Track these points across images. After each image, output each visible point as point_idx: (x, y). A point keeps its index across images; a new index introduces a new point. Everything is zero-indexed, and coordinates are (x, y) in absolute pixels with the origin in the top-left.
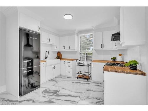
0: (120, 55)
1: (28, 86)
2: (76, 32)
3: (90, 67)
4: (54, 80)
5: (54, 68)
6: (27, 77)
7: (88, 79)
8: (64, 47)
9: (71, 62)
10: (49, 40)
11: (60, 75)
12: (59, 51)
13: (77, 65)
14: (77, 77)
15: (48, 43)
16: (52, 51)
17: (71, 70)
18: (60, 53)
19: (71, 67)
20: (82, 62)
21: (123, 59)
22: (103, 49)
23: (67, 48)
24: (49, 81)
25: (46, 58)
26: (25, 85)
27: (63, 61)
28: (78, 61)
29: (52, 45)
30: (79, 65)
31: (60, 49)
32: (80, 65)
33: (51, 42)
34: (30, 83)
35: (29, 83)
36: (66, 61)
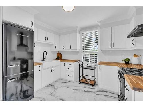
0: (135, 56)
1: (20, 94)
2: (78, 29)
3: (95, 70)
4: (52, 86)
5: (52, 71)
6: (20, 82)
7: (93, 86)
8: (64, 47)
9: (73, 64)
10: (46, 39)
11: (60, 79)
12: (59, 51)
13: (79, 68)
14: (80, 82)
15: (46, 42)
16: (51, 51)
17: (72, 74)
18: (60, 53)
19: (73, 70)
20: (85, 64)
21: (140, 61)
22: (112, 49)
23: (68, 48)
24: (47, 86)
25: (44, 59)
26: (16, 93)
27: (63, 63)
28: (81, 63)
29: (50, 45)
30: (81, 67)
31: (60, 49)
32: (83, 68)
33: (50, 41)
34: (23, 90)
35: (21, 91)
36: (67, 63)
